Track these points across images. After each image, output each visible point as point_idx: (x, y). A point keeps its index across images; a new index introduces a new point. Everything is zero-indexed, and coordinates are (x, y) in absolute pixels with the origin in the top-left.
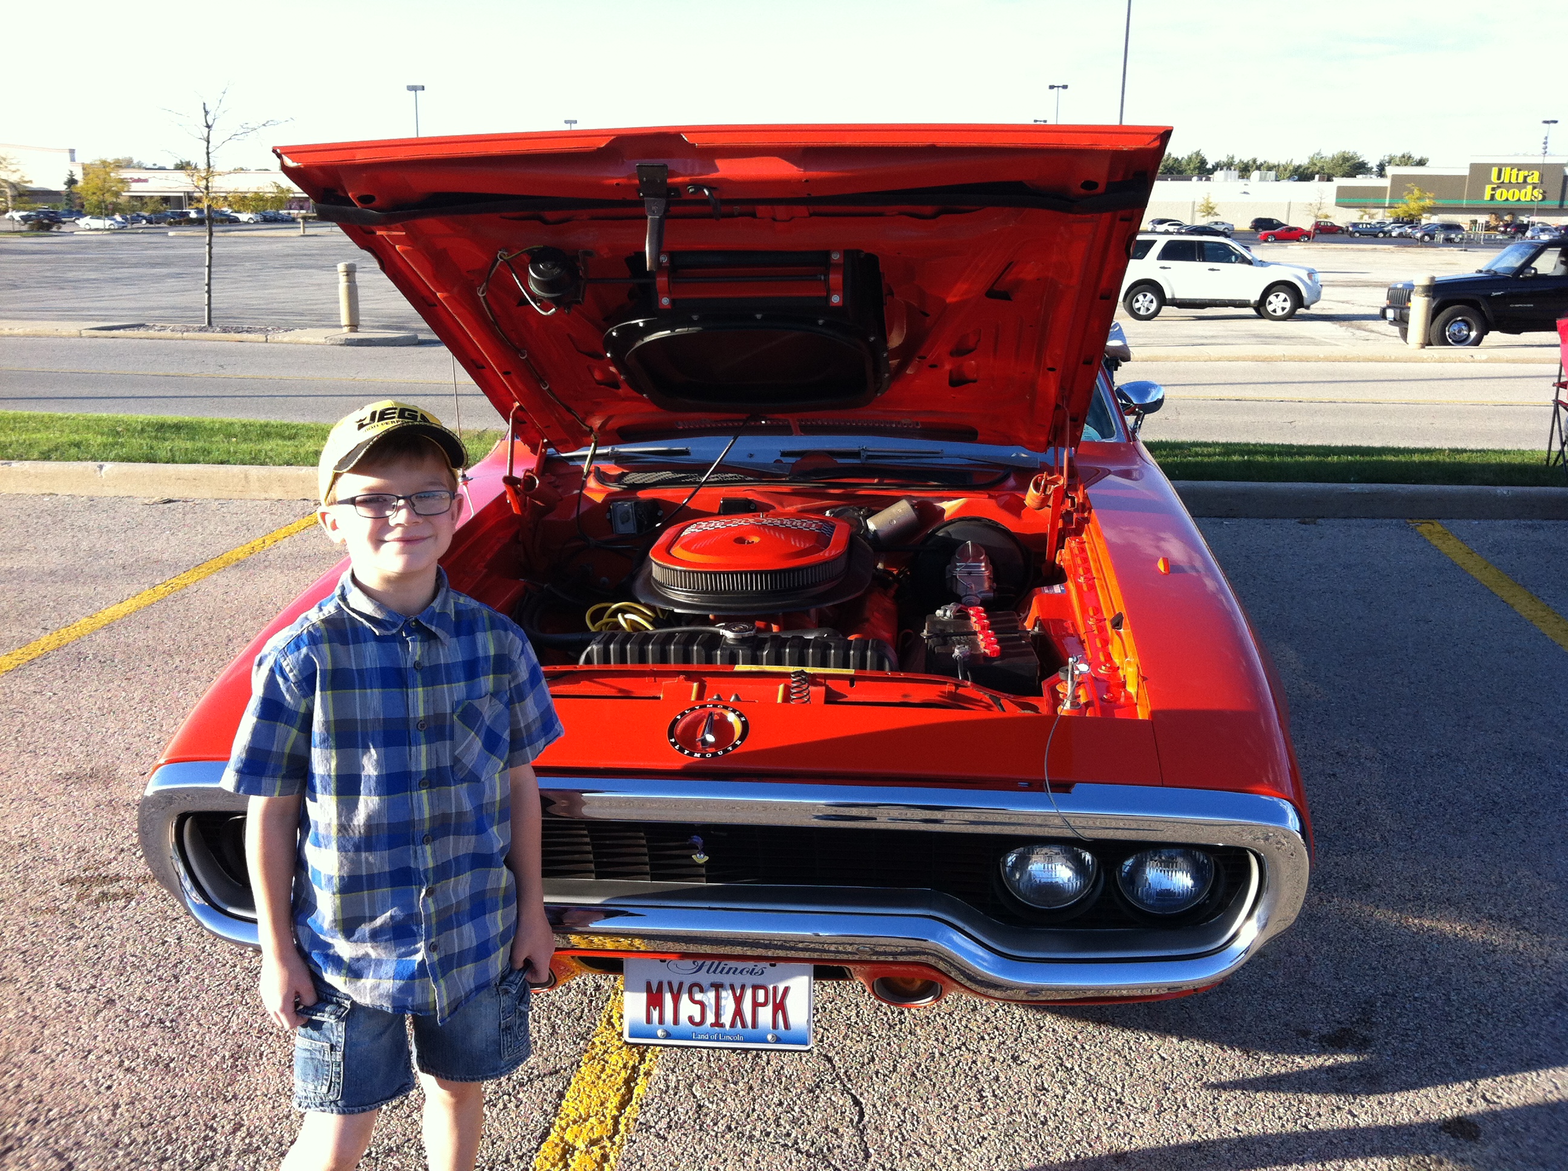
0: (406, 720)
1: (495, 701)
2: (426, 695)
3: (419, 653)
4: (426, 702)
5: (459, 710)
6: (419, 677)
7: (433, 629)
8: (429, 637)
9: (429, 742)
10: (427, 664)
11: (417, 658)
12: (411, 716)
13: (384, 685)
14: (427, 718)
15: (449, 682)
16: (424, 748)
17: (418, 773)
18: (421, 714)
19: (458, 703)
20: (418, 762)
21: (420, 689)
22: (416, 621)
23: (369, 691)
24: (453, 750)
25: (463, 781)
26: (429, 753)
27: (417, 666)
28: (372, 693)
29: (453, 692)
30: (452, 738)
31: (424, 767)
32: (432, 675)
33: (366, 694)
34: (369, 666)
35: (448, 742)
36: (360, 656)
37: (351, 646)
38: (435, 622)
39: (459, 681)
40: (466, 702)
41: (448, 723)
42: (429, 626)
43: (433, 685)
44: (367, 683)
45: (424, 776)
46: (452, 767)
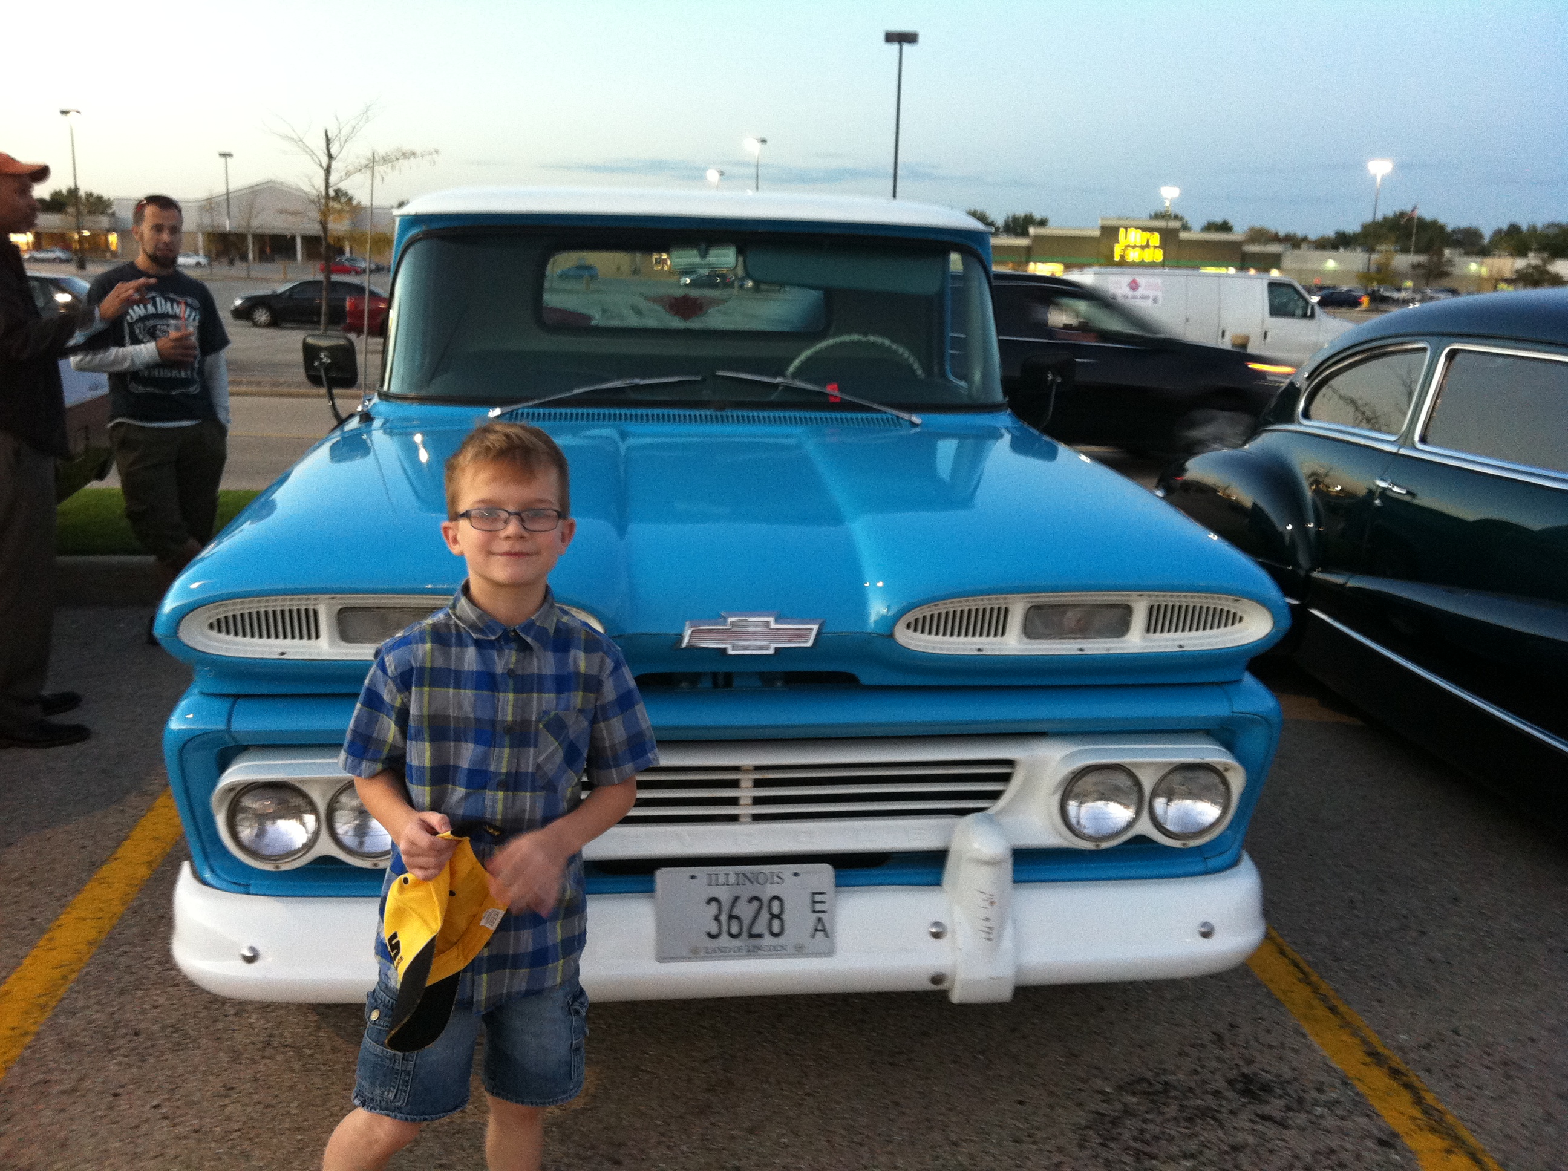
0: (493, 723)
1: (581, 718)
2: (516, 701)
3: (514, 659)
4: (515, 706)
5: (546, 719)
6: (511, 683)
7: (529, 640)
8: (524, 648)
9: (511, 746)
10: (520, 672)
11: (512, 666)
12: (500, 718)
13: (477, 687)
14: (514, 722)
15: (540, 691)
16: (507, 751)
17: (500, 774)
18: (509, 718)
19: (546, 712)
20: (499, 761)
21: (511, 696)
22: (514, 631)
23: (462, 691)
24: (536, 757)
25: (543, 788)
26: (510, 756)
27: (510, 673)
28: (465, 693)
29: (544, 701)
30: (536, 746)
31: (504, 770)
32: (524, 684)
33: (459, 694)
34: (466, 667)
35: (532, 750)
36: (460, 659)
37: (454, 649)
38: (532, 633)
39: (550, 692)
40: (553, 713)
41: (533, 728)
42: (523, 636)
43: (522, 693)
44: (463, 683)
45: (503, 777)
46: (533, 774)
